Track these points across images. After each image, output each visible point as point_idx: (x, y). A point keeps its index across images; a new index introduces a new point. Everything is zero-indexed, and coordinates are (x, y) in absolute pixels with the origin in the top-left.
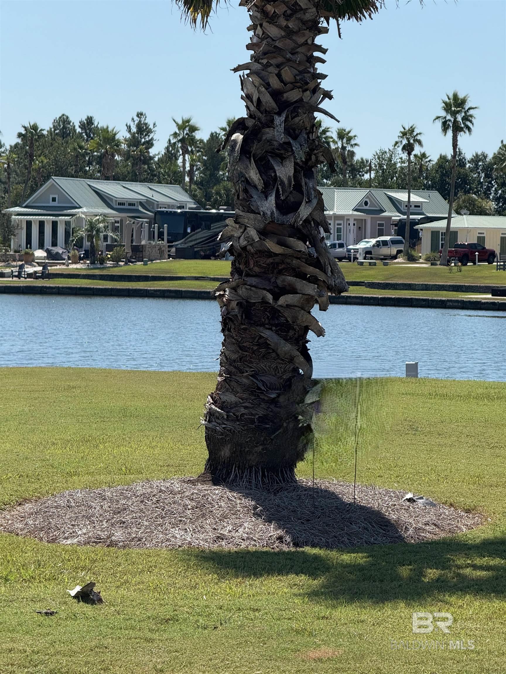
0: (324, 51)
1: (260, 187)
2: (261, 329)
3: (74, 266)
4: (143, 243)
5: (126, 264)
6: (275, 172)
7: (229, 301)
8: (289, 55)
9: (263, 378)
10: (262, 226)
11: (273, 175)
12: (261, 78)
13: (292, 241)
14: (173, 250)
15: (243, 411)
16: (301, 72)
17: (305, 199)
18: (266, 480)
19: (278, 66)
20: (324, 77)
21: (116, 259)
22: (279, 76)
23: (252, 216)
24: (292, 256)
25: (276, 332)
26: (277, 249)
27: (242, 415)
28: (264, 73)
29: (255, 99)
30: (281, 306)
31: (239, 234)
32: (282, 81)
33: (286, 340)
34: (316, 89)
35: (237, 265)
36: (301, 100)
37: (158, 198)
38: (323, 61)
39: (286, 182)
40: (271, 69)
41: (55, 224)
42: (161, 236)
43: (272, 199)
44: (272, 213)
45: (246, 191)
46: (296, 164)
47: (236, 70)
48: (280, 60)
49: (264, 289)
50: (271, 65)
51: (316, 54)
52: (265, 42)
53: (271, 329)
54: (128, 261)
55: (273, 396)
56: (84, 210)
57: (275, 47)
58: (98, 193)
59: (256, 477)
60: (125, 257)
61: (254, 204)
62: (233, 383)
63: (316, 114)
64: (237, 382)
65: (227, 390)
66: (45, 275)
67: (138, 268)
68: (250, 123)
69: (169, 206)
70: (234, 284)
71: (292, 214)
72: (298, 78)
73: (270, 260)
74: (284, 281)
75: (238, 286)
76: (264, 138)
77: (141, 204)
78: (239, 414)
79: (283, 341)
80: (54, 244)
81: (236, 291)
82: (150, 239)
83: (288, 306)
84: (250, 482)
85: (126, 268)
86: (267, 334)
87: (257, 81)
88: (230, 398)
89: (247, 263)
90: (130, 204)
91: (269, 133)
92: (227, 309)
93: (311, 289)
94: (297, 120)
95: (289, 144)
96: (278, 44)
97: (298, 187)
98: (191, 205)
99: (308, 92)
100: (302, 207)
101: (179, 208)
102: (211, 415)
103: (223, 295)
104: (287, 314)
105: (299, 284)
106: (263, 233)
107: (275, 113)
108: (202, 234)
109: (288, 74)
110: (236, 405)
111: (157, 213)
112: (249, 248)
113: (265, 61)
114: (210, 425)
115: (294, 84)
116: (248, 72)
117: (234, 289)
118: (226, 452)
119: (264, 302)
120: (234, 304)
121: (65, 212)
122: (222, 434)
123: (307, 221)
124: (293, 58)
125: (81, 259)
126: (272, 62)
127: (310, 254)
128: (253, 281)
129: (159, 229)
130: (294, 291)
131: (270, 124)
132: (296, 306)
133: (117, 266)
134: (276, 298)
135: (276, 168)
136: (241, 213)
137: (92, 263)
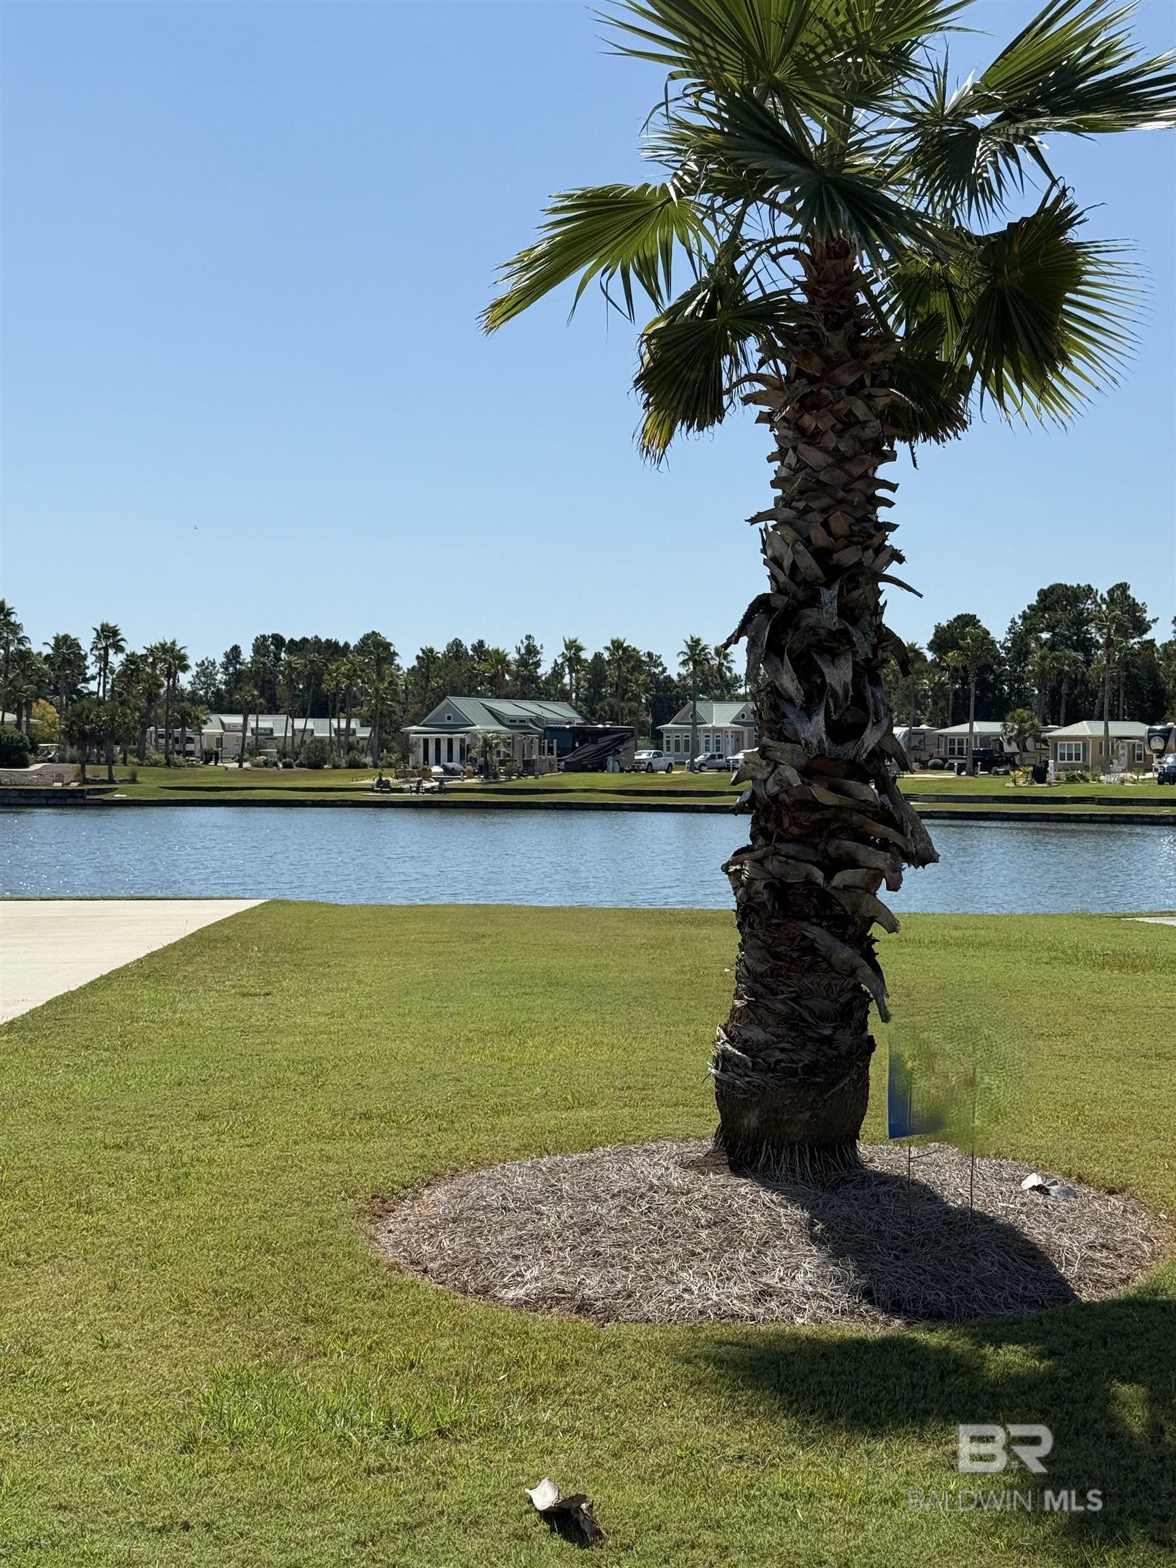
0: (893, 487)
1: (798, 702)
2: (805, 924)
3: (469, 781)
4: (534, 757)
5: (518, 778)
6: (822, 676)
7: (751, 880)
8: (841, 494)
9: (809, 1003)
10: (803, 762)
11: (819, 681)
12: (797, 531)
13: (853, 785)
14: (563, 763)
15: (778, 1055)
16: (859, 521)
17: (872, 718)
18: (817, 1166)
19: (823, 511)
20: (892, 527)
21: (509, 774)
22: (825, 525)
23: (788, 746)
24: (853, 810)
25: (828, 929)
26: (827, 797)
27: (778, 1062)
28: (800, 523)
29: (787, 563)
30: (835, 888)
31: (766, 776)
32: (830, 533)
33: (843, 941)
34: (881, 548)
35: (762, 823)
36: (859, 564)
37: (547, 715)
38: (889, 504)
39: (841, 693)
40: (811, 516)
41: (450, 741)
42: (551, 750)
43: (819, 720)
44: (820, 741)
45: (775, 708)
46: (855, 664)
47: (753, 521)
48: (826, 501)
49: (809, 862)
50: (813, 510)
51: (881, 493)
52: (801, 475)
53: (819, 925)
54: (520, 775)
55: (827, 1032)
56: (478, 727)
57: (818, 482)
58: (491, 711)
59: (802, 1161)
60: (518, 772)
61: (788, 727)
62: (762, 1011)
63: (882, 585)
64: (768, 1009)
65: (751, 1022)
66: (442, 790)
67: (529, 781)
68: (780, 602)
69: (558, 722)
70: (759, 854)
71: (851, 743)
72: (856, 528)
73: (816, 816)
74: (838, 848)
75: (765, 857)
76: (803, 624)
77: (531, 720)
78: (772, 1060)
79: (839, 944)
80: (450, 760)
81: (762, 865)
82: (540, 754)
83: (847, 888)
84: (794, 1171)
85: (518, 782)
86: (815, 932)
87: (790, 534)
88: (756, 1034)
89: (778, 821)
90: (521, 721)
91: (811, 616)
92: (747, 892)
93: (880, 860)
94: (856, 594)
95: (845, 633)
96: (823, 477)
97: (859, 700)
98: (578, 720)
99: (871, 551)
100: (868, 732)
101: (567, 724)
102: (723, 1061)
103: (740, 872)
104: (845, 900)
105: (863, 853)
106: (807, 773)
107: (821, 585)
108: (590, 748)
109: (840, 523)
110: (767, 1045)
111: (547, 729)
112: (783, 796)
113: (801, 505)
114: (725, 1077)
115: (849, 540)
116: (772, 523)
117: (759, 861)
118: (751, 1120)
119: (809, 882)
120: (759, 885)
121: (460, 729)
122: (745, 1092)
123: (873, 753)
124: (849, 497)
125: (475, 774)
126: (815, 504)
127: (883, 806)
128: (790, 848)
129: (549, 743)
130: (852, 863)
131: (814, 600)
132: (858, 888)
133: (510, 780)
134: (829, 877)
135: (825, 670)
136: (771, 743)
137: (486, 777)
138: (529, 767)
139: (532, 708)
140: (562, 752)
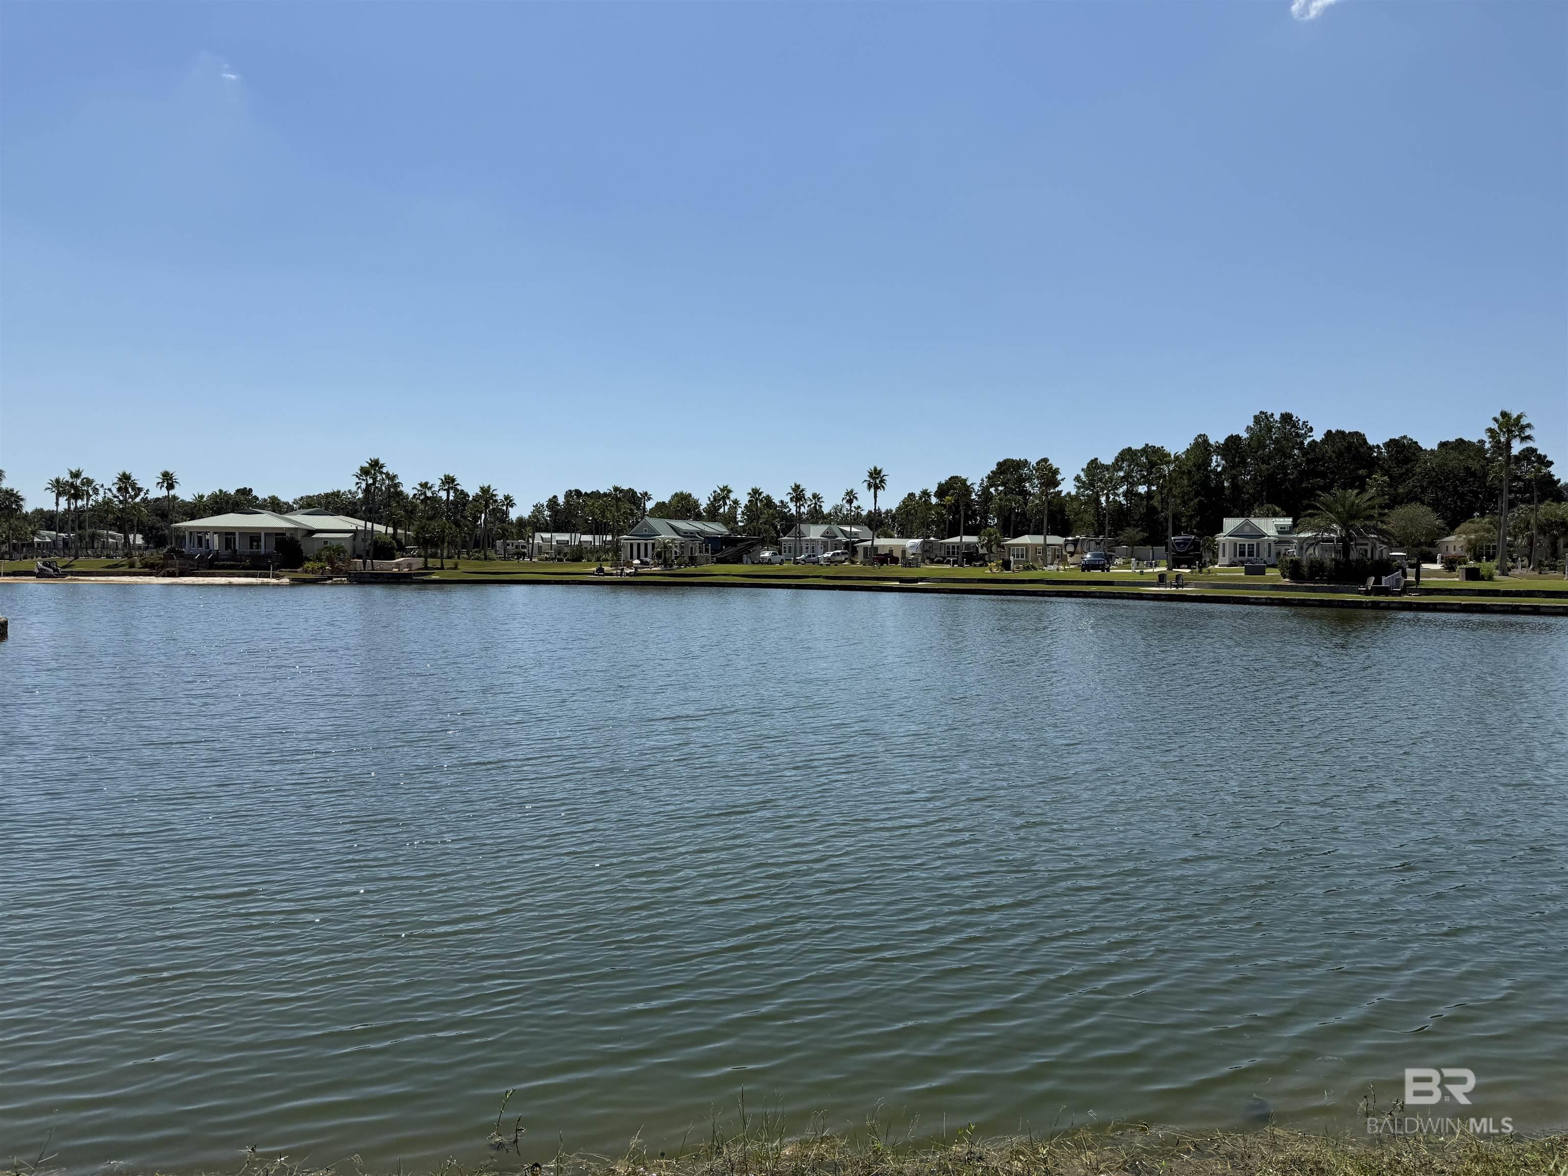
3: (655, 569)
4: (696, 555)
5: (685, 567)
14: (715, 558)
37: (707, 529)
41: (646, 545)
42: (707, 550)
54: (687, 565)
56: (664, 536)
58: (672, 527)
60: (685, 563)
66: (636, 574)
67: (692, 569)
69: (714, 534)
77: (697, 533)
80: (646, 556)
82: (700, 552)
90: (690, 533)
98: (724, 533)
101: (718, 535)
108: (732, 550)
111: (705, 538)
121: (652, 538)
125: (659, 564)
129: (706, 546)
133: (679, 568)
137: (665, 567)
138: (693, 561)
139: (699, 526)
140: (715, 551)
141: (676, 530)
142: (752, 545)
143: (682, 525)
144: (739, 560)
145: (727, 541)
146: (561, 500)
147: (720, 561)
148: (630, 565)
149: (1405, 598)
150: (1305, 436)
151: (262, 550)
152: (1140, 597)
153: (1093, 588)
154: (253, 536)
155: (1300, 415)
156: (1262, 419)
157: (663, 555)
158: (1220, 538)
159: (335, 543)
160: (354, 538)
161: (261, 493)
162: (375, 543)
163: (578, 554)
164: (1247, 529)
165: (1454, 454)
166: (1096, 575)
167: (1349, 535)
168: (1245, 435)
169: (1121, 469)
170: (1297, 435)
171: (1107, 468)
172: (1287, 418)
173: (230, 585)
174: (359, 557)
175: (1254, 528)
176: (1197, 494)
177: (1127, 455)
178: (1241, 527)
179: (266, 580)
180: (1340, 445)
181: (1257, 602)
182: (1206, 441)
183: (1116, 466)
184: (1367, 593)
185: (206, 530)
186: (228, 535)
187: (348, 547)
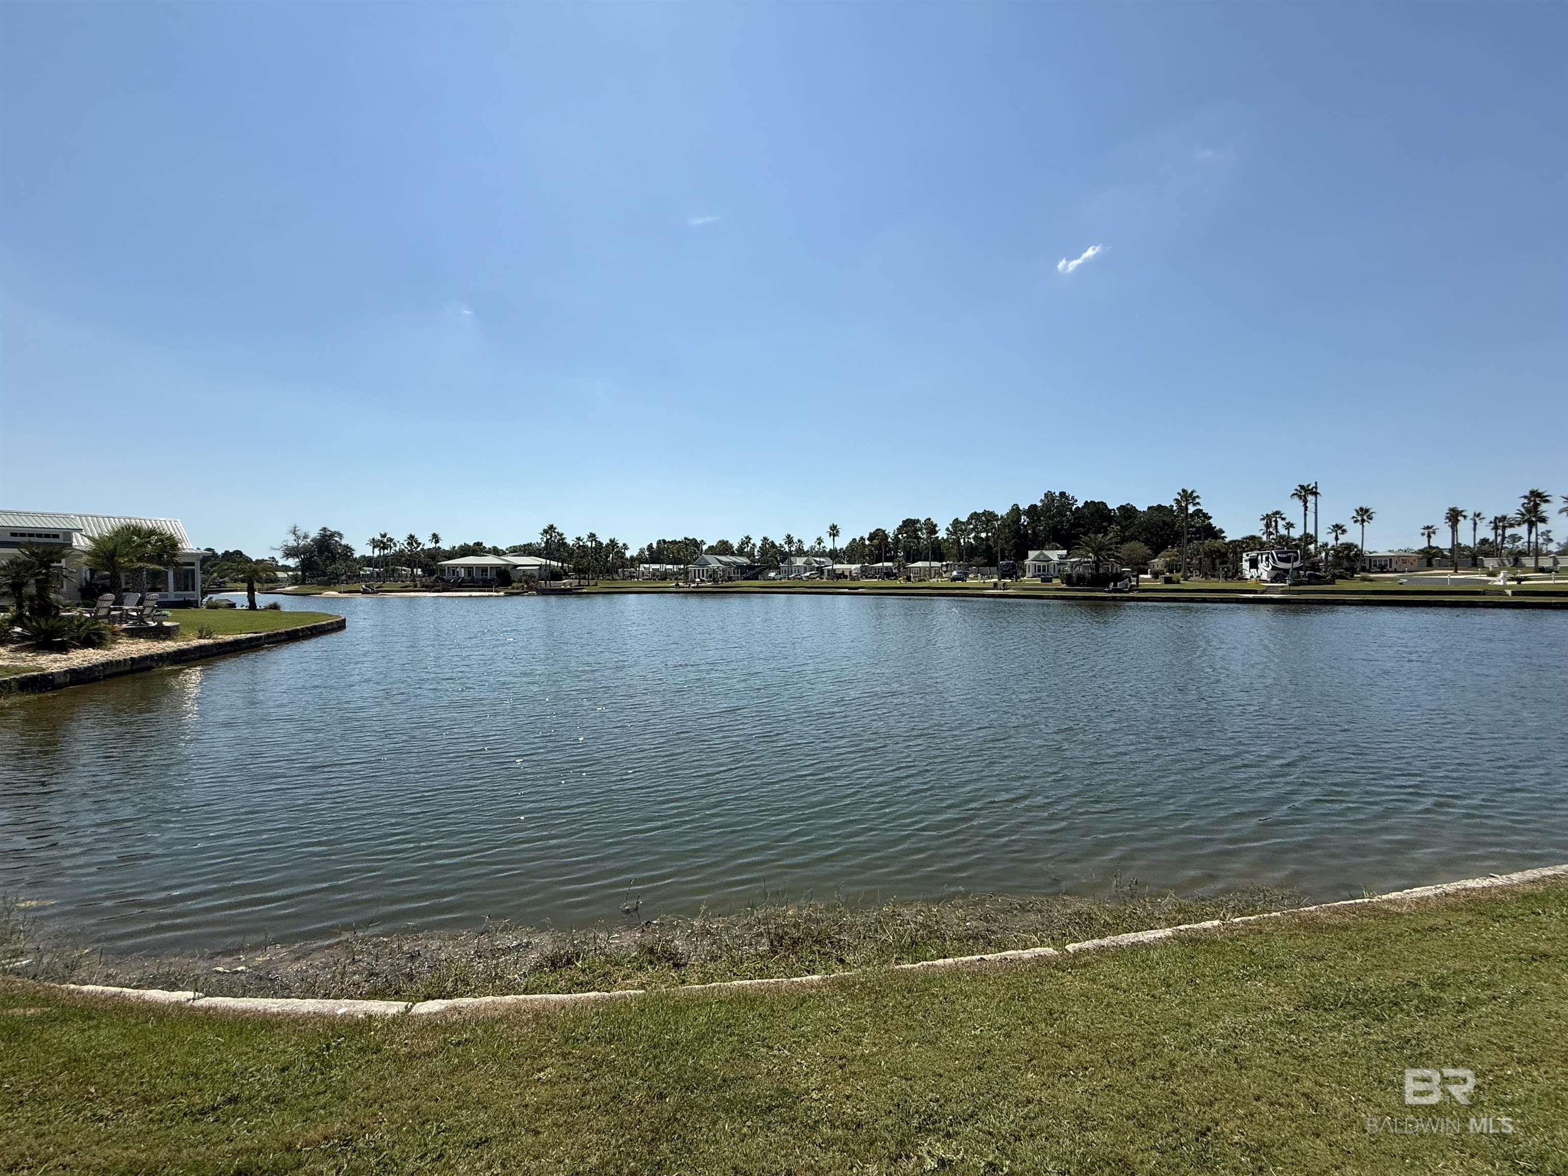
3: (707, 584)
5: (726, 583)
14: (743, 577)
37: (735, 561)
41: (702, 570)
42: (738, 573)
56: (713, 565)
60: (725, 580)
67: (730, 584)
69: (741, 564)
77: (732, 563)
80: (702, 576)
82: (734, 574)
90: (728, 563)
98: (749, 562)
101: (744, 564)
108: (752, 572)
111: (737, 566)
121: (706, 566)
125: (711, 581)
133: (722, 583)
137: (713, 583)
138: (730, 579)
139: (733, 559)
140: (742, 573)
141: (720, 561)
142: (764, 569)
143: (723, 558)
144: (757, 579)
145: (749, 567)
146: (655, 546)
147: (745, 579)
148: (694, 582)
149: (1131, 594)
150: (1073, 504)
151: (489, 577)
152: (984, 596)
153: (958, 591)
154: (484, 569)
155: (1070, 493)
156: (1049, 495)
157: (713, 576)
158: (1027, 562)
159: (529, 572)
160: (540, 569)
161: (488, 545)
162: (552, 571)
163: (664, 576)
164: (1042, 557)
165: (1155, 513)
166: (959, 583)
167: (1098, 559)
168: (1039, 504)
169: (971, 524)
170: (1069, 504)
171: (963, 523)
172: (1062, 494)
173: (471, 596)
174: (542, 580)
175: (1046, 557)
176: (1013, 538)
177: (975, 516)
178: (1038, 556)
179: (491, 594)
180: (1093, 509)
181: (1048, 598)
182: (1018, 508)
183: (969, 522)
184: (1109, 592)
185: (457, 566)
186: (469, 569)
187: (536, 574)
